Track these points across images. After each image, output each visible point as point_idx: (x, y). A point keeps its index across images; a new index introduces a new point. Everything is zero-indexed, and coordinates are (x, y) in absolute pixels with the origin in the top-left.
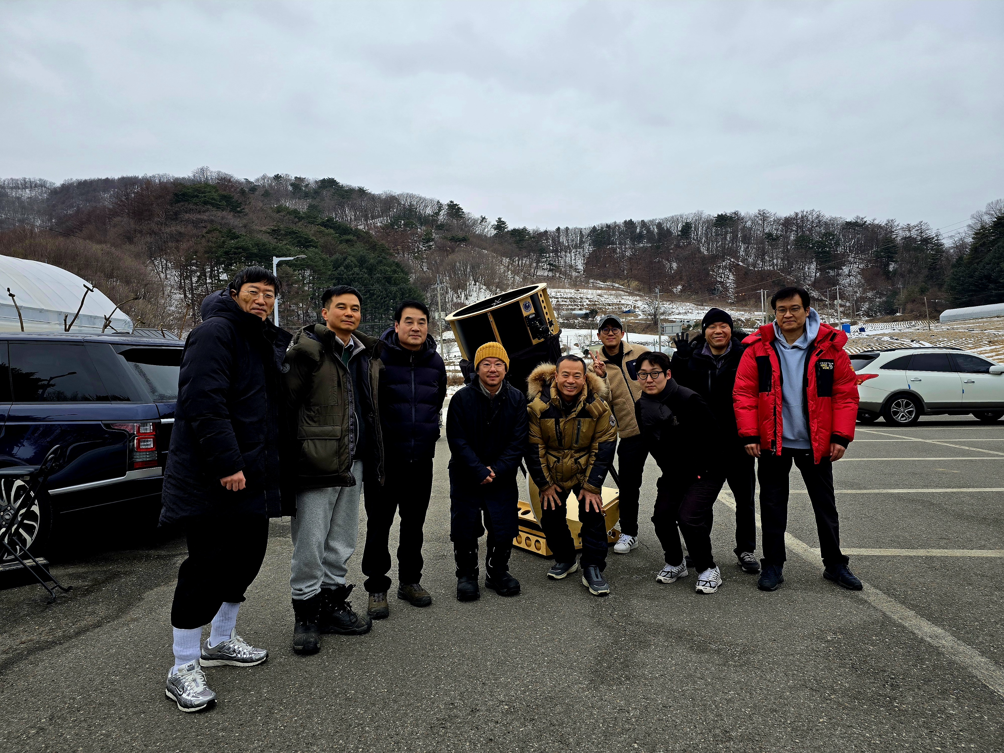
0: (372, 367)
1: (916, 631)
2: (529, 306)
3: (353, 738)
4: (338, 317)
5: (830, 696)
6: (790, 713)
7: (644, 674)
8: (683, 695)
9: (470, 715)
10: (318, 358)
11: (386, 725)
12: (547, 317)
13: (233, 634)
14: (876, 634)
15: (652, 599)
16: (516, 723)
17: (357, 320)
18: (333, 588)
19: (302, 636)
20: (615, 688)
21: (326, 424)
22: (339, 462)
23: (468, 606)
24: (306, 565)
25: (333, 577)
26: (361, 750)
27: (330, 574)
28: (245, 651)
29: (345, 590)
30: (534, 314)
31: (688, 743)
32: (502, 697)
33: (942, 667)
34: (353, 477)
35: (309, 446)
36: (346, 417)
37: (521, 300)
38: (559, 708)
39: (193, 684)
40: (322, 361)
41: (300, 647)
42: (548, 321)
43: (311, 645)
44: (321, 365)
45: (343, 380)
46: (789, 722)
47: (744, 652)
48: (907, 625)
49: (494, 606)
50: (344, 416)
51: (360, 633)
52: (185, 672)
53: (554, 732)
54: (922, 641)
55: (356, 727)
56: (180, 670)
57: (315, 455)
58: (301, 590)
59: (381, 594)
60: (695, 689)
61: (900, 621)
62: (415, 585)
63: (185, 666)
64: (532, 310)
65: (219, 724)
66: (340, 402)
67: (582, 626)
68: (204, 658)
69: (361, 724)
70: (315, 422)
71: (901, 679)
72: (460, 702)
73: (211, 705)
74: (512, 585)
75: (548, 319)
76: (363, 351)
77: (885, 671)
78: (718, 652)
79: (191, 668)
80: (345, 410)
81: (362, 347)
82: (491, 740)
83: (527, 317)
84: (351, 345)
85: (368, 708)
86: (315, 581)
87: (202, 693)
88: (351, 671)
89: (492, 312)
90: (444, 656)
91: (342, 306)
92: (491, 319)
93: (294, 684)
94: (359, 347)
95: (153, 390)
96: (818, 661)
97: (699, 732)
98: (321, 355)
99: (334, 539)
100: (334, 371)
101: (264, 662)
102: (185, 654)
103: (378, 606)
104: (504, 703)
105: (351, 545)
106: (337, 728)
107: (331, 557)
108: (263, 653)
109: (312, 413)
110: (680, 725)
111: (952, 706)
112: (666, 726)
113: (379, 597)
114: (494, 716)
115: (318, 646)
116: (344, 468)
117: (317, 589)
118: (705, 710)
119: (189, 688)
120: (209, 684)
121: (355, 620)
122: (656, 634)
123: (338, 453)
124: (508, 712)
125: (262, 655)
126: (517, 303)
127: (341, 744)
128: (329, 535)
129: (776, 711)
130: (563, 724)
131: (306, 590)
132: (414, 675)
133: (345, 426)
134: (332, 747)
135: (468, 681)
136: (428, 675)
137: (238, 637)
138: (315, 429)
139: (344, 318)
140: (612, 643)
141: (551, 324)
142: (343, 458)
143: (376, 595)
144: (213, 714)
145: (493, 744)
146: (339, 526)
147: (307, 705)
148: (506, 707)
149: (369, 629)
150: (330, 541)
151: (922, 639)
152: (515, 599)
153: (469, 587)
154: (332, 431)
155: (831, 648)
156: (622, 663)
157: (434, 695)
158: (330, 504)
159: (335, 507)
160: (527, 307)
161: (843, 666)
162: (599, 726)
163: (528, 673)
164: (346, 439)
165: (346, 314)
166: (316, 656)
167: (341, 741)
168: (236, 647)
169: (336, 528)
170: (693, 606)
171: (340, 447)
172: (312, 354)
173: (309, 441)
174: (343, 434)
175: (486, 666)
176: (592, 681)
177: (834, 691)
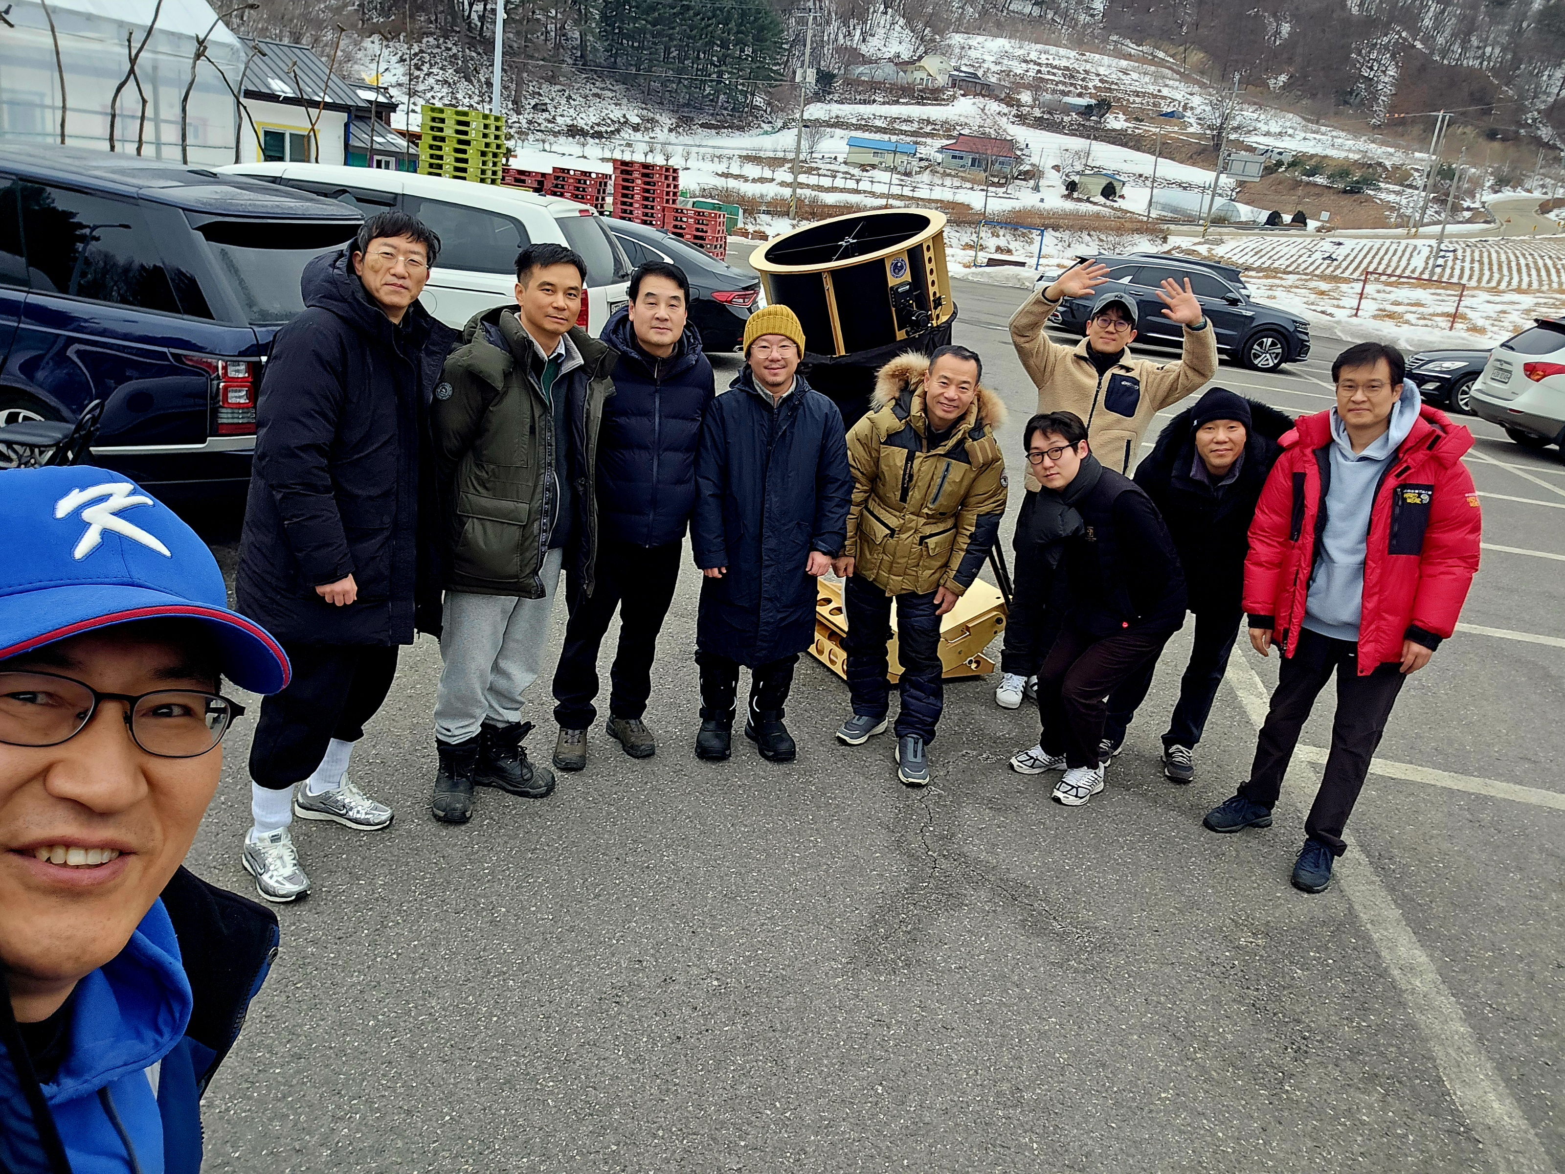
0: (591, 395)
1: (1384, 953)
2: (902, 267)
3: (489, 995)
4: (540, 307)
5: (1195, 1052)
6: (1124, 1073)
7: (934, 960)
8: (978, 1011)
9: (660, 986)
10: (499, 385)
11: (539, 981)
12: (931, 290)
13: (343, 781)
14: (1318, 947)
15: (998, 809)
16: (722, 1016)
17: (574, 315)
18: (500, 725)
19: (446, 797)
20: (882, 978)
21: (504, 497)
22: (522, 561)
23: (709, 769)
24: (458, 699)
25: (501, 710)
26: (495, 1019)
27: (497, 706)
28: (359, 808)
29: (521, 730)
30: (909, 284)
31: (956, 1099)
32: (713, 964)
33: (1391, 1032)
34: (542, 585)
35: (474, 530)
36: (539, 489)
37: (889, 256)
38: (790, 999)
39: (278, 862)
40: (507, 387)
41: (442, 814)
42: (932, 298)
43: (458, 813)
44: (505, 393)
45: (540, 424)
46: (1115, 1089)
47: (1100, 947)
48: (1376, 936)
49: (748, 777)
50: (535, 486)
51: (535, 797)
52: (268, 843)
53: (771, 1043)
54: (1383, 974)
55: (495, 976)
56: (261, 840)
57: (482, 544)
58: (449, 730)
59: (577, 732)
60: (1001, 1004)
61: (1369, 926)
62: (632, 722)
63: (267, 835)
64: (907, 276)
65: (310, 931)
66: (531, 462)
67: (871, 845)
68: (301, 806)
69: (505, 973)
70: (487, 489)
71: (1317, 1041)
72: (652, 960)
73: (301, 897)
74: (784, 747)
75: (935, 293)
76: (580, 368)
77: (1299, 1022)
78: (1061, 937)
79: (275, 839)
80: (538, 476)
81: (579, 361)
82: (679, 1038)
83: (894, 289)
84: (560, 355)
85: (519, 945)
86: (472, 721)
87: (290, 879)
88: (508, 869)
89: (834, 273)
90: (648, 867)
91: (549, 288)
92: (829, 285)
93: (424, 878)
94: (573, 359)
95: (250, 303)
96: (1206, 983)
97: (979, 1083)
98: (507, 375)
99: (506, 658)
100: (526, 406)
101: (387, 826)
102: (268, 820)
103: (571, 752)
104: (714, 976)
105: (532, 669)
106: (470, 973)
107: (502, 683)
108: (385, 815)
109: (484, 474)
110: (956, 1065)
111: (1370, 1107)
112: (935, 1063)
113: (573, 736)
114: (693, 997)
115: (468, 814)
116: (528, 572)
117: (475, 729)
118: (1001, 1046)
119: (272, 868)
120: (301, 863)
121: (529, 775)
122: (977, 885)
123: (521, 547)
124: (716, 993)
125: (383, 818)
126: (881, 262)
127: (470, 1004)
128: (501, 653)
129: (1103, 1065)
130: (788, 1030)
131: (457, 732)
132: (597, 896)
133: (536, 505)
134: (457, 1005)
135: (674, 922)
136: (618, 898)
137: (351, 786)
138: (486, 501)
139: (551, 311)
140: (906, 890)
141: (938, 302)
142: (528, 555)
143: (570, 732)
144: (302, 910)
145: (679, 1047)
146: (517, 641)
147: (435, 921)
148: (715, 983)
149: (551, 788)
150: (500, 661)
151: (1386, 970)
152: (784, 768)
153: (714, 743)
154: (513, 511)
155: (1236, 963)
156: (909, 933)
157: (618, 941)
158: (504, 611)
159: (511, 618)
160: (897, 269)
161: (1240, 1000)
162: (838, 1044)
163: (763, 925)
164: (536, 525)
165: (555, 305)
166: (463, 828)
167: (471, 998)
168: (346, 801)
169: (511, 645)
170: (1056, 836)
171: (524, 538)
172: (490, 376)
173: (475, 520)
174: (532, 518)
175: (706, 898)
176: (853, 959)
177: (1206, 1044)
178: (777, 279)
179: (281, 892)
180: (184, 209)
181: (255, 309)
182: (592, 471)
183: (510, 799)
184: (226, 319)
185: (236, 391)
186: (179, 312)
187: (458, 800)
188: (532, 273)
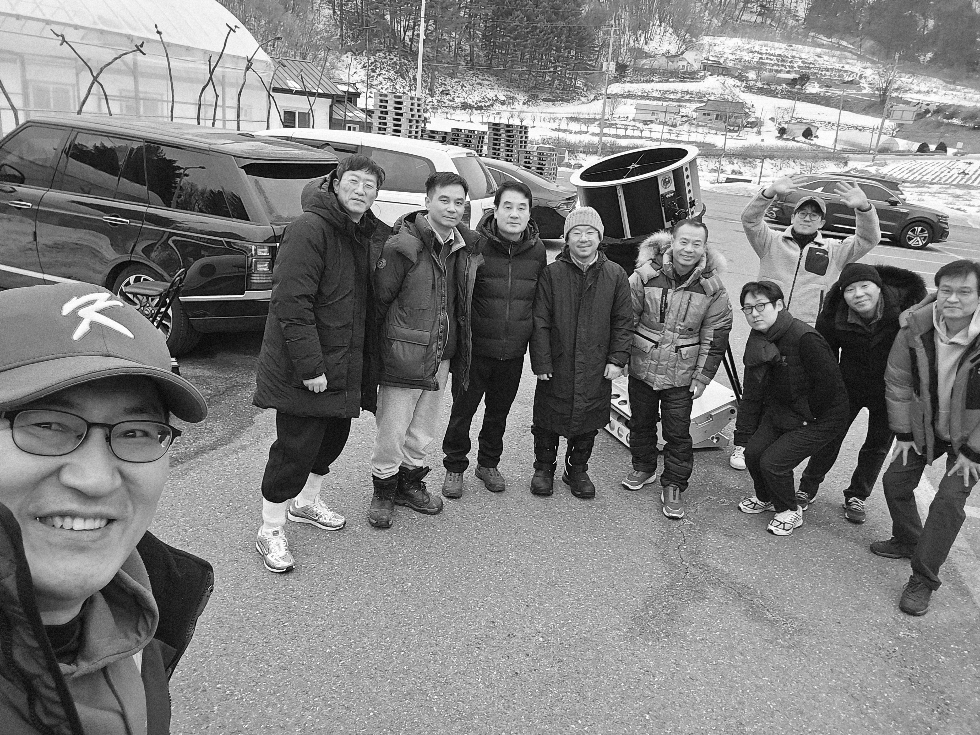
0: (470, 265)
2: (669, 181)
3: (399, 638)
4: (440, 212)
5: (867, 709)
6: (816, 719)
7: (685, 633)
8: (714, 669)
9: (505, 639)
10: (414, 259)
11: (430, 630)
12: (688, 196)
13: (317, 499)
14: (956, 642)
15: (730, 536)
16: (545, 661)
17: (460, 216)
18: (411, 468)
19: (377, 512)
20: (650, 644)
21: (416, 328)
22: (425, 367)
23: (539, 501)
25: (411, 459)
26: (403, 653)
27: (409, 457)
28: (326, 516)
29: (423, 471)
30: (674, 192)
31: (699, 727)
32: (539, 627)
34: (437, 382)
35: (397, 348)
36: (437, 323)
37: (661, 175)
38: (589, 654)
39: (277, 547)
40: (419, 260)
41: (374, 522)
42: (689, 201)
43: (384, 522)
44: (418, 264)
45: (438, 283)
46: (810, 730)
47: (800, 631)
49: (564, 507)
50: (435, 322)
51: (431, 514)
52: (271, 535)
53: (577, 681)
55: (403, 626)
57: (402, 356)
58: (379, 470)
59: (457, 474)
60: (730, 665)
62: (491, 469)
63: (271, 530)
64: (672, 187)
65: (293, 591)
66: (432, 307)
67: (644, 556)
68: (292, 514)
69: (409, 624)
70: (405, 323)
71: (956, 707)
72: (501, 622)
73: (289, 570)
75: (691, 198)
76: (463, 248)
77: (942, 693)
78: (772, 623)
79: (276, 533)
80: (436, 315)
81: (463, 244)
82: (517, 673)
83: (664, 196)
84: (451, 240)
85: (419, 607)
86: (394, 465)
87: (283, 558)
88: (414, 558)
89: (624, 186)
90: (499, 562)
91: (445, 199)
92: (621, 193)
93: (362, 561)
94: (459, 243)
95: (271, 211)
96: (875, 661)
97: (714, 718)
98: (419, 253)
99: (415, 427)
100: (430, 273)
101: (342, 528)
102: (271, 522)
103: (453, 488)
104: (540, 635)
105: (430, 434)
106: (388, 623)
107: (412, 442)
108: (341, 522)
109: (404, 314)
110: (699, 704)
112: (685, 702)
113: (455, 477)
114: (527, 647)
115: (390, 523)
116: (429, 374)
117: (396, 470)
118: (730, 694)
119: (273, 551)
120: (291, 548)
121: (427, 500)
123: (425, 359)
124: (541, 646)
125: (340, 523)
126: (655, 178)
127: (387, 642)
128: (412, 424)
129: (802, 713)
130: (587, 673)
131: (384, 472)
132: (468, 578)
133: (435, 333)
134: (380, 643)
135: (515, 599)
136: (480, 581)
137: (321, 502)
138: (405, 331)
139: (446, 214)
140: (667, 586)
141: (693, 204)
142: (429, 364)
143: (453, 474)
144: (290, 577)
145: (516, 679)
146: (421, 416)
147: (368, 589)
148: (541, 639)
149: (440, 509)
150: (411, 428)
152: (587, 503)
153: (542, 485)
154: (420, 337)
155: (897, 648)
156: (669, 615)
157: (480, 608)
158: (414, 398)
159: (418, 403)
160: (666, 183)
161: (900, 675)
162: (620, 685)
163: (573, 603)
164: (434, 346)
165: (449, 210)
166: (387, 531)
167: (388, 639)
168: (318, 512)
169: (418, 418)
170: (769, 555)
171: (427, 353)
172: (409, 254)
173: (398, 342)
174: (432, 340)
175: (536, 584)
176: (631, 630)
177: (875, 704)
178: (587, 190)
179: (278, 566)
180: (234, 156)
181: (275, 215)
182: (469, 311)
183: (416, 515)
184: (257, 221)
185: (262, 264)
186: (230, 217)
187: (384, 513)
188: (435, 190)
